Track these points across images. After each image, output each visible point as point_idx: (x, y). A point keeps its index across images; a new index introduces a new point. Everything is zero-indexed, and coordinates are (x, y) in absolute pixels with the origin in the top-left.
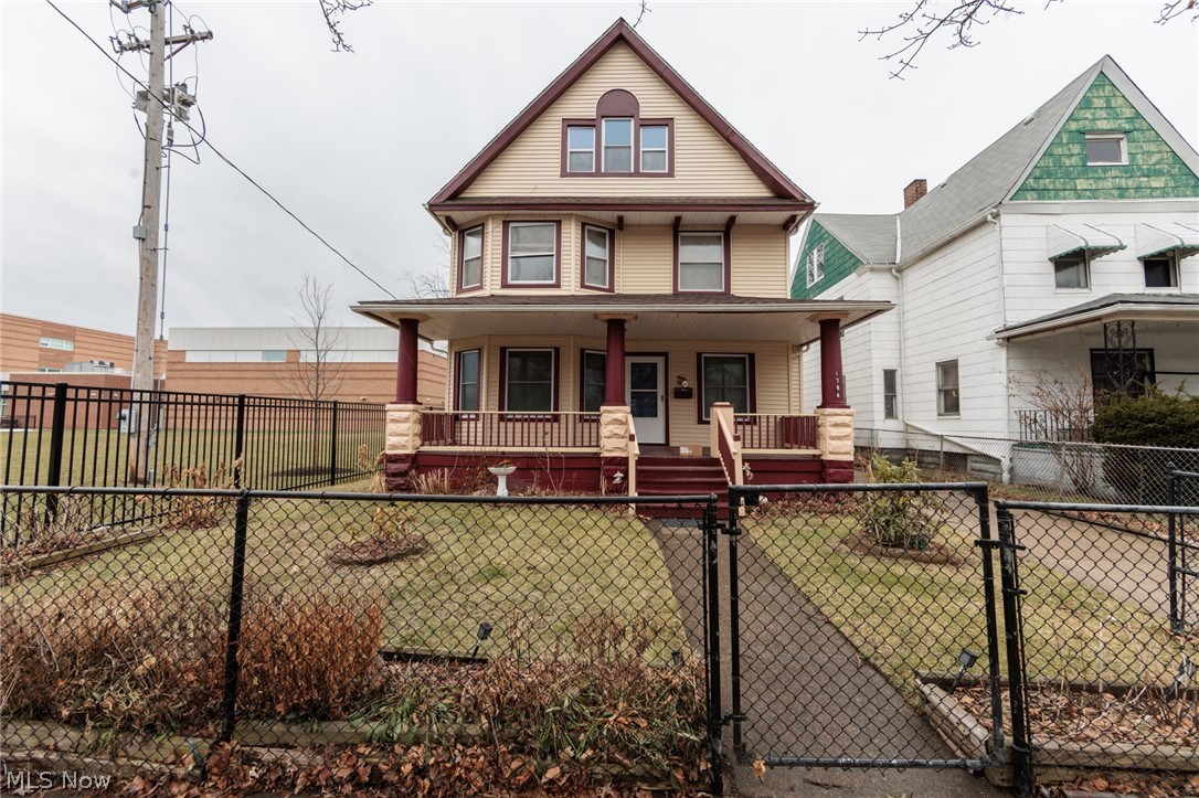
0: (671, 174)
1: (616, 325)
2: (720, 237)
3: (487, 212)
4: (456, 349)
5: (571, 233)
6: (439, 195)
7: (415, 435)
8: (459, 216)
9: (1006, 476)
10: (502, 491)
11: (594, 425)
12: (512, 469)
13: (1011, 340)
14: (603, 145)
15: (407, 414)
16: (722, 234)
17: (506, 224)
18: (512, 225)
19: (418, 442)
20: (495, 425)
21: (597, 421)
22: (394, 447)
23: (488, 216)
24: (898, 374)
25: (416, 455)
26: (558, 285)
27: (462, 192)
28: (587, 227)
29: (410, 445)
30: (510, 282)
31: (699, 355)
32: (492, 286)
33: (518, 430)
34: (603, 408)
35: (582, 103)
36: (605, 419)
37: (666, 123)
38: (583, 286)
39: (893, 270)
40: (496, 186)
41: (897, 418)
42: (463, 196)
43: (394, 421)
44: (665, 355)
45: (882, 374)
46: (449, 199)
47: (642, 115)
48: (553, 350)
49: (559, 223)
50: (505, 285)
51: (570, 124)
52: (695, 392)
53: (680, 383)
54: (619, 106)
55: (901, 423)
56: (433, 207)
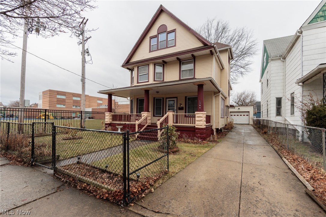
0: (175, 46)
1: (147, 91)
2: (192, 61)
3: (133, 66)
5: (151, 67)
6: (124, 63)
7: (110, 119)
8: (130, 67)
10: (119, 131)
14: (159, 41)
18: (139, 67)
19: (111, 120)
24: (283, 100)
25: (110, 124)
26: (148, 82)
27: (129, 61)
28: (156, 65)
29: (108, 121)
30: (139, 82)
31: (186, 97)
32: (135, 84)
35: (154, 32)
37: (174, 31)
38: (154, 81)
39: (281, 59)
40: (135, 59)
41: (282, 116)
42: (130, 62)
43: (106, 116)
44: (177, 98)
45: (275, 99)
46: (126, 64)
47: (168, 30)
49: (149, 65)
51: (151, 38)
52: (184, 108)
53: (180, 106)
54: (163, 29)
56: (123, 66)
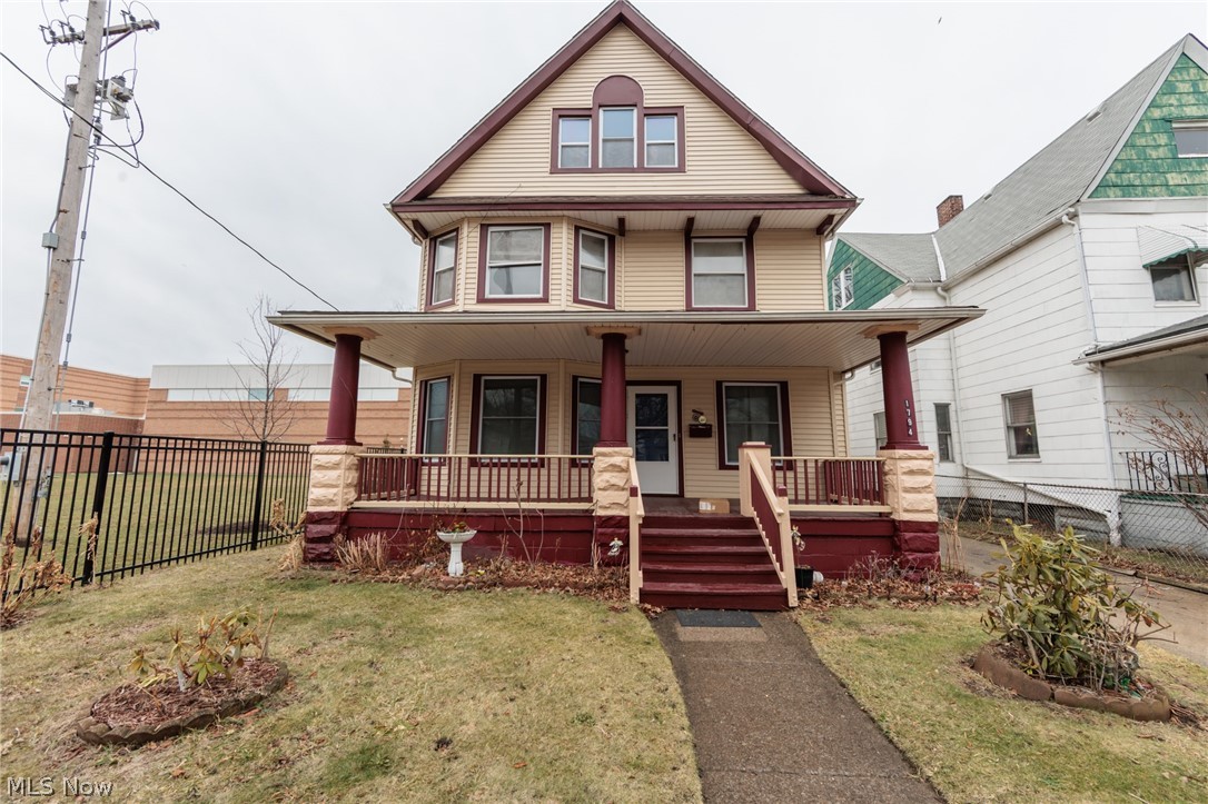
0: (681, 169)
1: (614, 342)
2: (741, 244)
3: (461, 214)
4: (422, 377)
5: (562, 238)
6: (405, 194)
7: (348, 485)
8: (430, 219)
9: (1115, 537)
10: (456, 565)
11: (585, 471)
12: (470, 534)
13: (1107, 364)
14: (601, 137)
15: (337, 458)
16: (743, 240)
17: (484, 228)
18: (491, 229)
19: (352, 495)
20: (464, 472)
21: (589, 466)
22: (318, 502)
23: (463, 219)
24: (952, 409)
25: (348, 513)
26: (545, 300)
27: (433, 192)
28: (582, 232)
30: (488, 295)
31: (719, 384)
32: (466, 301)
33: (485, 477)
34: (596, 450)
35: (577, 90)
36: (599, 464)
37: (674, 112)
38: (576, 300)
39: (939, 289)
40: (473, 184)
41: (953, 461)
42: (433, 196)
43: (319, 467)
44: (678, 384)
45: (933, 408)
46: (416, 198)
47: (647, 103)
48: (538, 378)
49: (547, 226)
50: (481, 300)
51: (562, 114)
52: (715, 429)
53: (696, 419)
54: (619, 95)
55: (960, 468)
56: (396, 208)
